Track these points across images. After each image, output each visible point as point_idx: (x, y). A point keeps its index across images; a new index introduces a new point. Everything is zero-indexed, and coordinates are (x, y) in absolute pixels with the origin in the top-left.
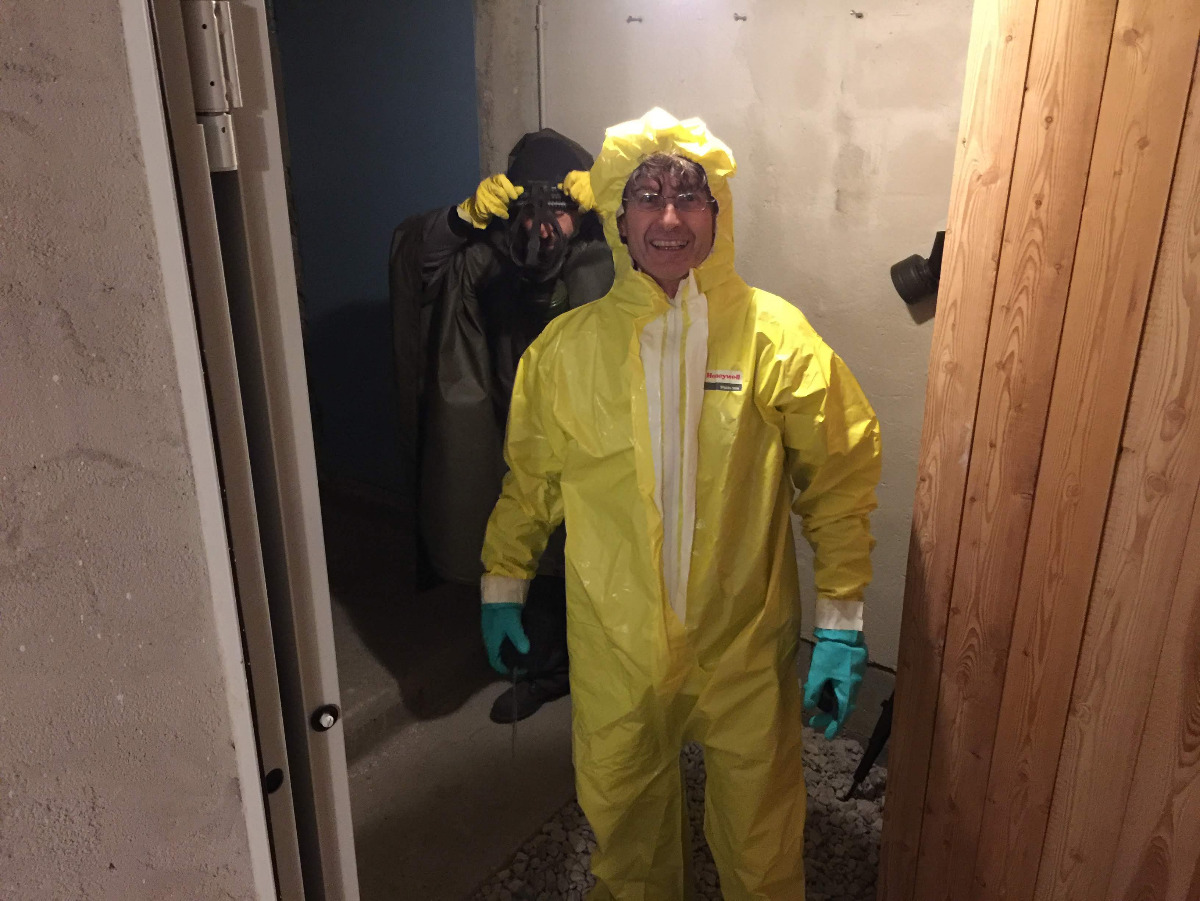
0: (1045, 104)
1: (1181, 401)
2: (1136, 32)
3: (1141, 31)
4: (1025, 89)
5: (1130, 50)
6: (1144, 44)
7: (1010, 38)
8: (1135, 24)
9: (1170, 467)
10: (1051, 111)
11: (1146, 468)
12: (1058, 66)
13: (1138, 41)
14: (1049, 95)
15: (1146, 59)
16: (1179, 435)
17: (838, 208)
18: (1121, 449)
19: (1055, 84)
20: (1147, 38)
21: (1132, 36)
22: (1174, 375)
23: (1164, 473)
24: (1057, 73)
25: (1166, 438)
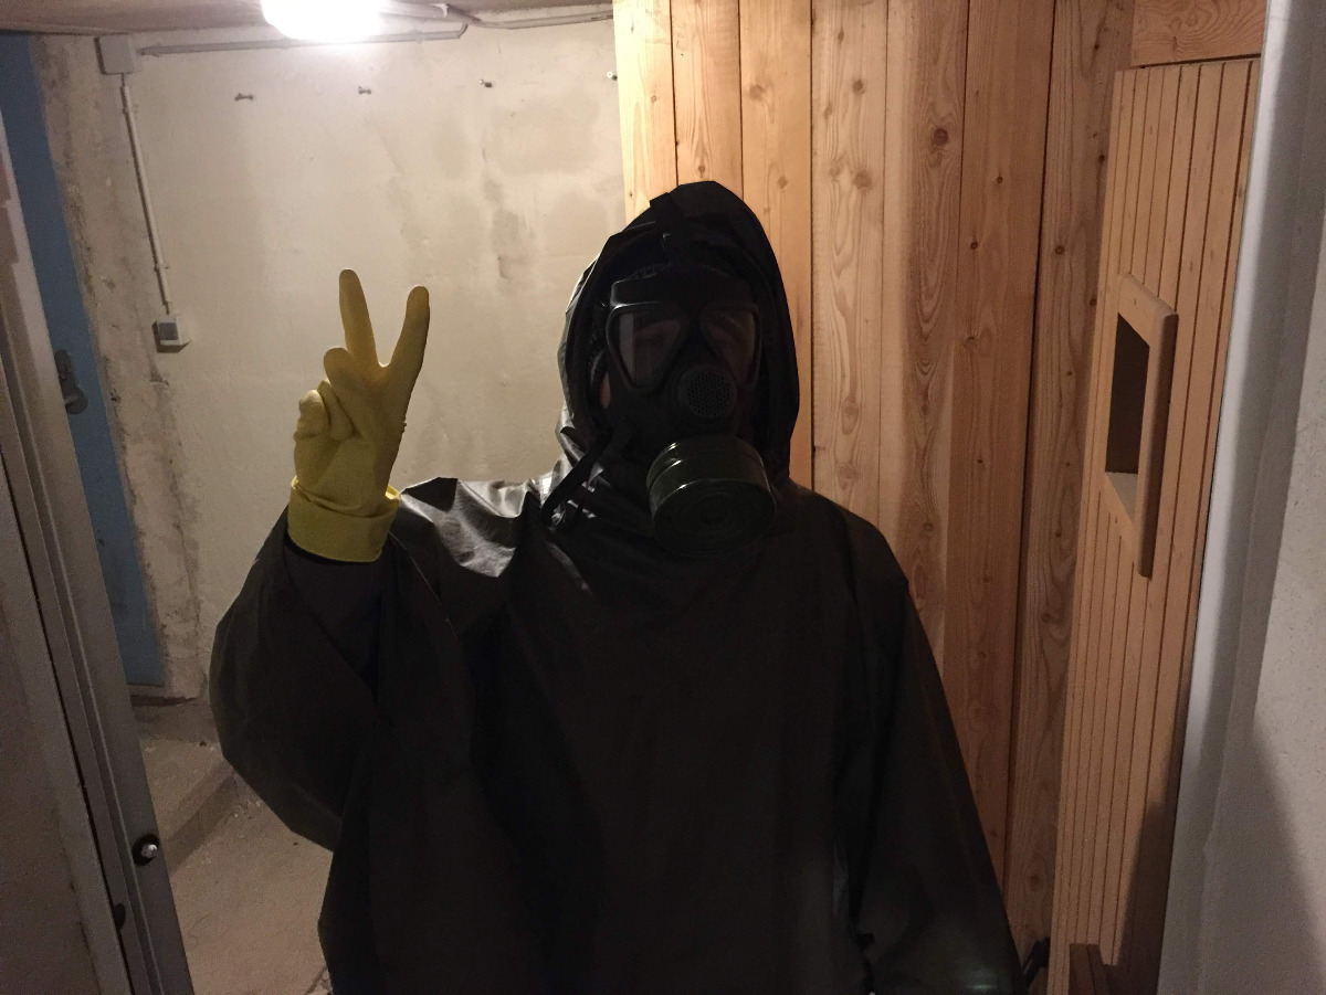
0: (696, 156)
1: (852, 398)
2: (759, 87)
3: (763, 86)
4: (677, 144)
5: (758, 105)
6: (768, 97)
7: (654, 99)
8: (757, 79)
9: (854, 458)
10: (702, 161)
11: (836, 463)
12: (700, 122)
13: (763, 95)
14: (697, 147)
15: (772, 110)
16: (857, 426)
17: (503, 275)
18: (814, 449)
19: (701, 138)
20: (769, 91)
21: (757, 92)
22: (843, 376)
23: (851, 462)
24: (701, 128)
25: (847, 432)
